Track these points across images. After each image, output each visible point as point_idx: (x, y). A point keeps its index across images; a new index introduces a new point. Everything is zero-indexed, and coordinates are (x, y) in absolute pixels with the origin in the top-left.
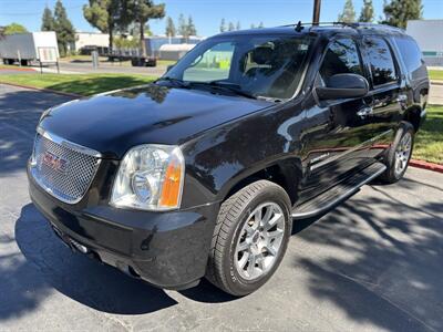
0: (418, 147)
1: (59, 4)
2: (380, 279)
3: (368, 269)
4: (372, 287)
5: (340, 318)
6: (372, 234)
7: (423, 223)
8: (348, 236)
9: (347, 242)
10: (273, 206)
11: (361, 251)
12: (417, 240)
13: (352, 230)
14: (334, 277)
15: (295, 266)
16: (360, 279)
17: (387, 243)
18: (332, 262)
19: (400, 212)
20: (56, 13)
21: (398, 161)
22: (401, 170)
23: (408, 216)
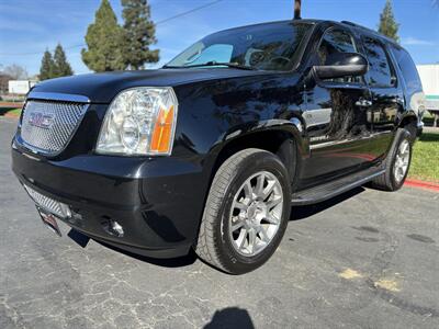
1: (59, 48)
20: (55, 57)
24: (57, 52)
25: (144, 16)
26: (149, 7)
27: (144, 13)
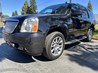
0: (94, 35)
2: (87, 58)
3: (84, 56)
4: (85, 59)
5: (77, 65)
6: (84, 50)
7: (96, 48)
8: (79, 50)
9: (78, 51)
10: (60, 38)
11: (82, 53)
12: (95, 51)
13: (80, 49)
14: (75, 57)
15: (66, 55)
16: (82, 58)
17: (88, 52)
18: (75, 55)
19: (91, 46)
21: (89, 36)
22: (90, 39)
23: (93, 47)
24: (15, 12)
25: (35, 4)
26: (36, 2)
27: (35, 3)
